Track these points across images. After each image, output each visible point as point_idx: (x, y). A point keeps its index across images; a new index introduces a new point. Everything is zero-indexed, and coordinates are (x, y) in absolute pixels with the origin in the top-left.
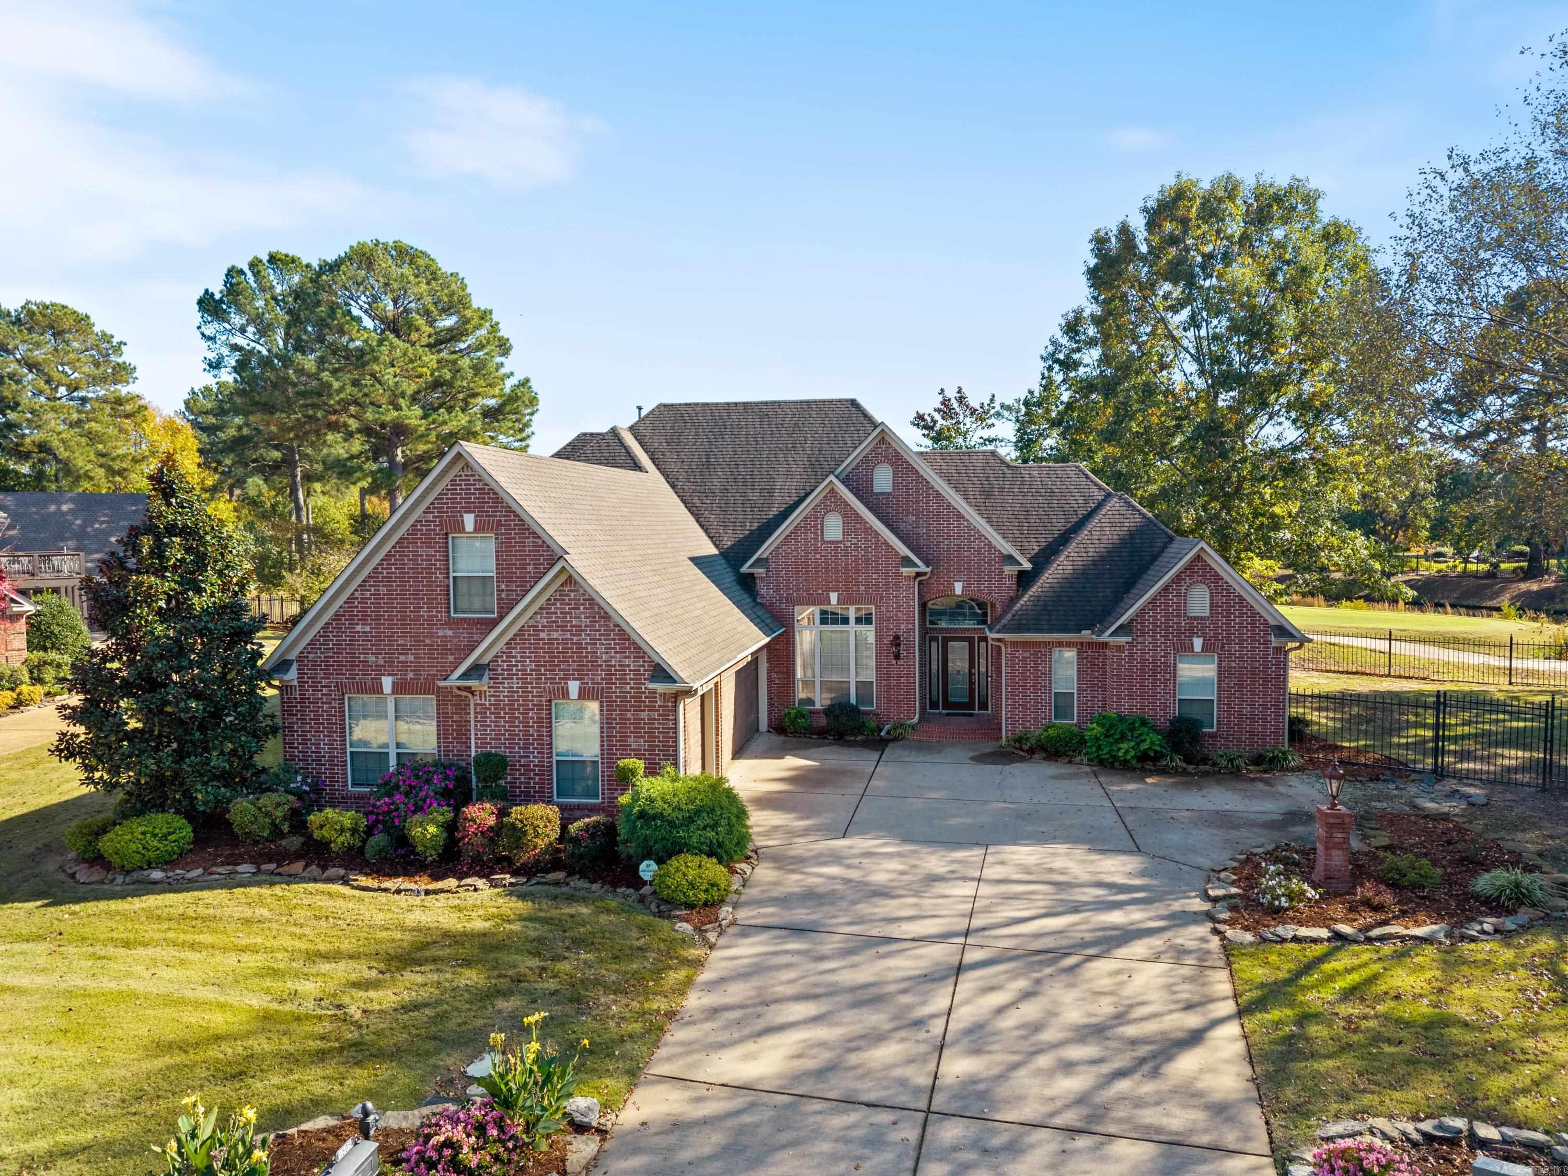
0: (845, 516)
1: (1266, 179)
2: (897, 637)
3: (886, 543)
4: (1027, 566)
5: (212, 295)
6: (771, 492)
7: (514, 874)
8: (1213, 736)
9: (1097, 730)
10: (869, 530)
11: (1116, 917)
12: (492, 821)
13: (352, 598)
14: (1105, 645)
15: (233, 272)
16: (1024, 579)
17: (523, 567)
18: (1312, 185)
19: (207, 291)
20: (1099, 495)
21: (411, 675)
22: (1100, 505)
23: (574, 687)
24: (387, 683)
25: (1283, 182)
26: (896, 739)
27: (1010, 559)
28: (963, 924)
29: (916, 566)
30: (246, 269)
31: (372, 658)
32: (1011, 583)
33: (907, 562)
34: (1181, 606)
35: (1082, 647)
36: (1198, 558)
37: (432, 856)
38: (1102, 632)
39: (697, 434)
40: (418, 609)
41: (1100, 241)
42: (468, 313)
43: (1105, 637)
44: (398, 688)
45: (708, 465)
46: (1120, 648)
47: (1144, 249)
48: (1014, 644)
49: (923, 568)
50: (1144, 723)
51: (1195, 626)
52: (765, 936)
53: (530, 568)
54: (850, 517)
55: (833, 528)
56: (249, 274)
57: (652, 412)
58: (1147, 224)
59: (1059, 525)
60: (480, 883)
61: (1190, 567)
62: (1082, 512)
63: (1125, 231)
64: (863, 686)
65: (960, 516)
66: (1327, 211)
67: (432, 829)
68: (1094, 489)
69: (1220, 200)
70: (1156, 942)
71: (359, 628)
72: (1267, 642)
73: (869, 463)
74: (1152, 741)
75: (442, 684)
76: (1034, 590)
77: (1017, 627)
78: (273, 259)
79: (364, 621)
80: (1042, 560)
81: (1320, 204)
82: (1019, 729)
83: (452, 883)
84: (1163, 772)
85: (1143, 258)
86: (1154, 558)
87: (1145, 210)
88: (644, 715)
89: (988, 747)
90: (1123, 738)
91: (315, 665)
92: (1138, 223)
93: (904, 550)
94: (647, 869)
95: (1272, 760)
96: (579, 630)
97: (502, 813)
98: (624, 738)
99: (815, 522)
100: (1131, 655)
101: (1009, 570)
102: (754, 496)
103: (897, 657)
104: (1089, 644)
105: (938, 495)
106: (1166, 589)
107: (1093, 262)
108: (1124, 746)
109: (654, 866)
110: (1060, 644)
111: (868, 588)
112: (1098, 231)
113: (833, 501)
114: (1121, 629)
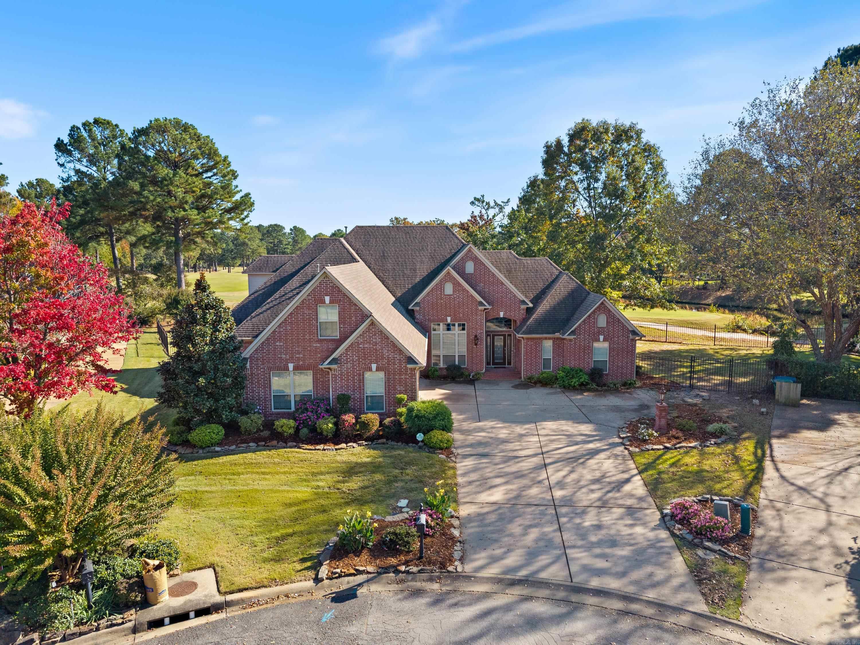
0: (454, 284)
1: (619, 122)
2: (476, 336)
3: (472, 296)
4: (531, 305)
5: (62, 141)
6: (415, 270)
7: (366, 440)
8: (607, 375)
9: (562, 374)
10: (464, 290)
11: (591, 446)
12: (354, 421)
13: (274, 332)
14: (564, 339)
15: (74, 129)
16: (529, 311)
17: (350, 318)
18: (639, 127)
19: (59, 139)
20: (557, 273)
21: (301, 363)
22: (557, 277)
23: (374, 366)
24: (291, 366)
25: (627, 124)
26: (477, 380)
27: (524, 302)
28: (539, 451)
29: (485, 306)
30: (80, 126)
31: (284, 356)
32: (523, 312)
33: (481, 304)
34: (595, 322)
35: (554, 339)
36: (602, 303)
37: (330, 435)
38: (563, 334)
39: (376, 241)
40: (304, 335)
41: (548, 147)
42: (218, 159)
43: (565, 336)
44: (296, 368)
45: (384, 257)
46: (570, 340)
47: (566, 149)
48: (528, 339)
49: (488, 307)
50: (581, 371)
51: (601, 331)
52: (472, 458)
53: (353, 318)
54: (456, 285)
55: (449, 289)
56: (82, 129)
57: (353, 230)
58: (569, 141)
59: (541, 286)
60: (354, 445)
61: (599, 307)
62: (550, 280)
63: (559, 143)
64: (461, 357)
65: (502, 284)
66: (645, 138)
67: (330, 425)
68: (554, 270)
69: (601, 133)
70: (608, 453)
71: (278, 344)
72: (628, 337)
73: (463, 260)
74: (585, 378)
75: (320, 367)
76: (534, 316)
77: (529, 331)
78: (97, 122)
79: (280, 340)
80: (536, 302)
81: (643, 135)
82: (529, 374)
83: (343, 445)
84: (588, 390)
85: (566, 154)
86: (582, 301)
87: (569, 135)
88: (403, 377)
89: (517, 382)
90: (573, 377)
91: (257, 359)
92: (565, 141)
93: (479, 299)
94: (420, 437)
95: (630, 384)
96: (376, 344)
97: (357, 418)
98: (395, 386)
99: (440, 287)
100: (575, 343)
101: (523, 307)
102: (408, 272)
103: (476, 344)
104: (558, 339)
105: (494, 274)
106: (589, 316)
107: (545, 156)
108: (574, 380)
109: (422, 435)
110: (546, 338)
111: (463, 315)
112: (547, 143)
113: (449, 277)
114: (573, 333)
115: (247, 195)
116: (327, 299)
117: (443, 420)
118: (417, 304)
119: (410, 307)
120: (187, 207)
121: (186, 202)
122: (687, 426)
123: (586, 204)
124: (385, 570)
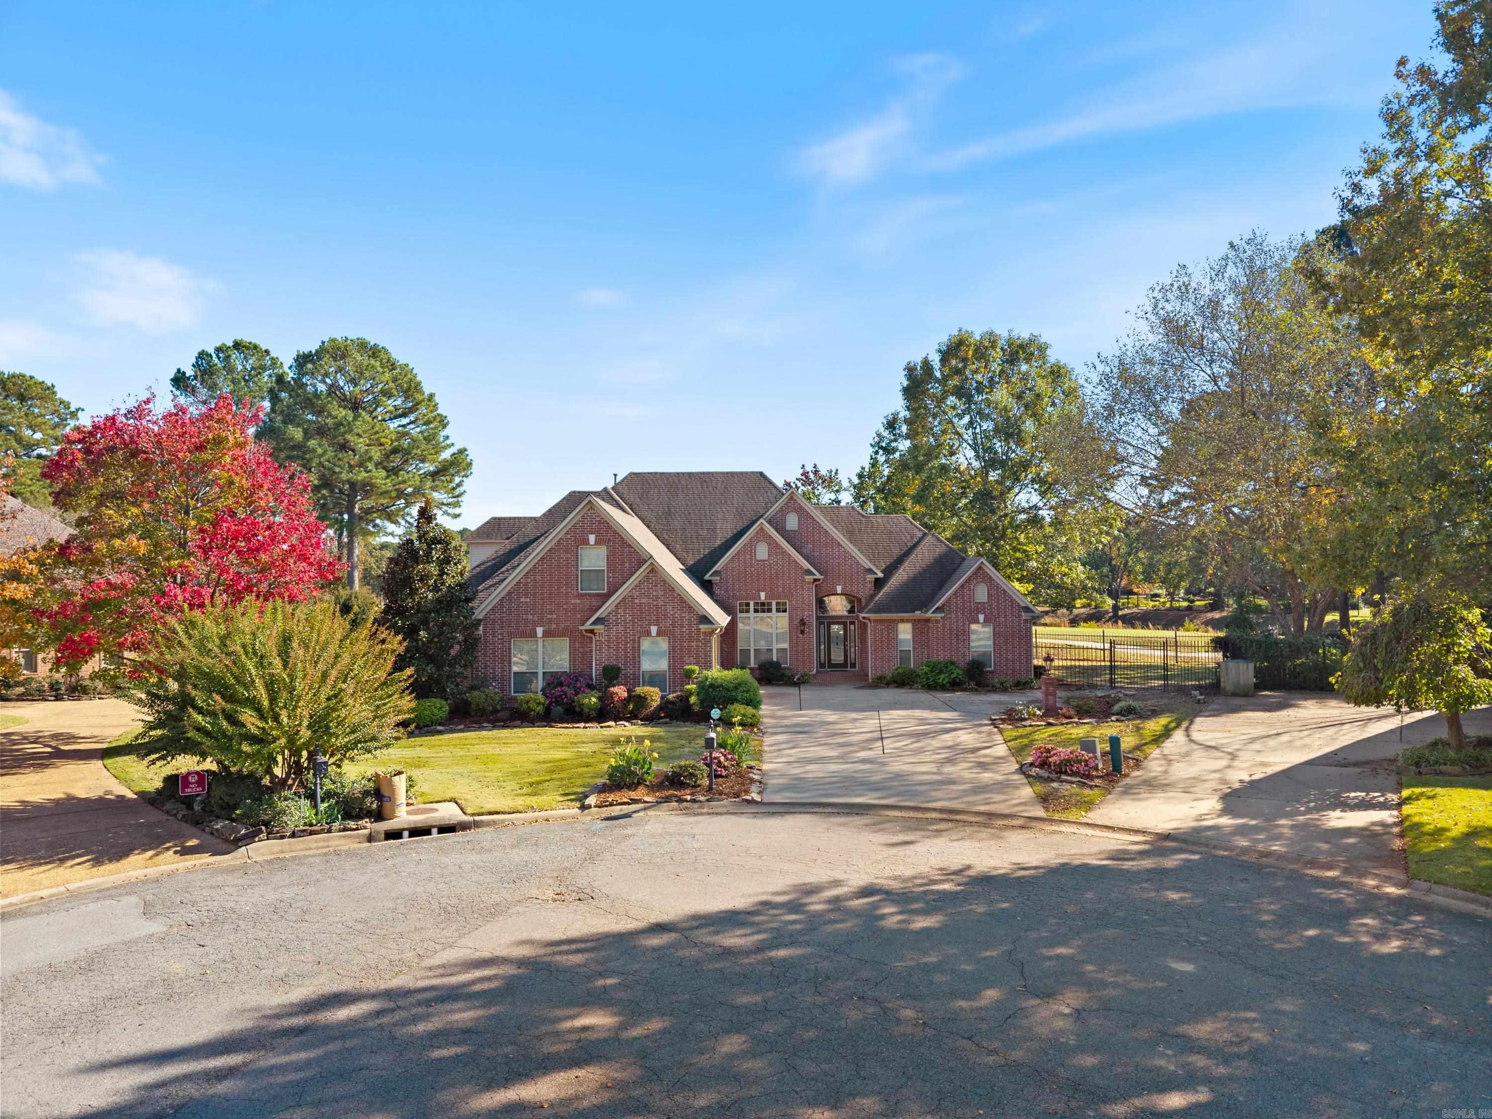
0: (769, 544)
1: (1015, 334)
2: (802, 620)
3: (795, 561)
4: (880, 575)
5: (184, 373)
6: (714, 530)
7: (642, 720)
8: (991, 672)
9: (926, 669)
10: (784, 553)
12: (626, 694)
13: (519, 583)
14: (928, 620)
15: (202, 355)
16: (879, 583)
17: (623, 564)
18: (1043, 340)
19: (179, 370)
20: (920, 534)
21: (554, 626)
22: (920, 540)
23: (654, 629)
24: (540, 631)
25: (1025, 335)
26: (804, 683)
27: (870, 571)
28: (877, 729)
29: (814, 574)
30: (211, 351)
31: (530, 617)
32: (870, 586)
33: (809, 572)
34: (972, 596)
35: (915, 622)
36: (980, 568)
37: (593, 714)
38: (927, 612)
39: (659, 492)
40: (559, 588)
41: (910, 370)
42: (419, 397)
43: (929, 614)
44: (546, 634)
45: (669, 513)
46: (937, 621)
47: (938, 374)
48: (875, 621)
49: (818, 576)
50: (952, 663)
51: (979, 608)
52: (786, 734)
53: (627, 565)
54: (774, 546)
55: (762, 552)
56: (214, 356)
57: (626, 478)
58: (941, 360)
59: (897, 552)
60: (626, 724)
61: (975, 573)
62: (910, 544)
63: (926, 364)
64: (781, 651)
65: (839, 545)
66: (1053, 356)
67: (594, 700)
68: (916, 530)
69: (986, 348)
70: (969, 731)
71: (523, 600)
72: (1020, 616)
73: (783, 511)
74: (958, 673)
75: (581, 628)
76: (886, 589)
77: (878, 609)
78: (237, 345)
79: (526, 596)
80: (890, 571)
81: (1048, 352)
82: (879, 673)
83: (612, 723)
84: (964, 690)
85: (937, 381)
86: (954, 571)
87: (940, 351)
88: (694, 644)
90: (941, 672)
91: (494, 621)
92: (935, 359)
93: (806, 565)
94: (715, 713)
95: (1024, 684)
96: (657, 597)
97: (629, 691)
98: (682, 658)
99: (751, 547)
100: (944, 625)
101: (870, 578)
102: (703, 533)
103: (802, 632)
104: (919, 621)
105: (826, 532)
106: (962, 586)
107: (905, 383)
108: (942, 676)
109: (718, 711)
110: (902, 621)
111: (784, 589)
112: (909, 363)
113: (763, 535)
114: (938, 610)
115: (462, 451)
116: (592, 538)
117: (747, 691)
118: (716, 573)
119: (707, 577)
120: (370, 466)
121: (370, 459)
122: (1085, 708)
123: (970, 454)
124: (667, 799)
